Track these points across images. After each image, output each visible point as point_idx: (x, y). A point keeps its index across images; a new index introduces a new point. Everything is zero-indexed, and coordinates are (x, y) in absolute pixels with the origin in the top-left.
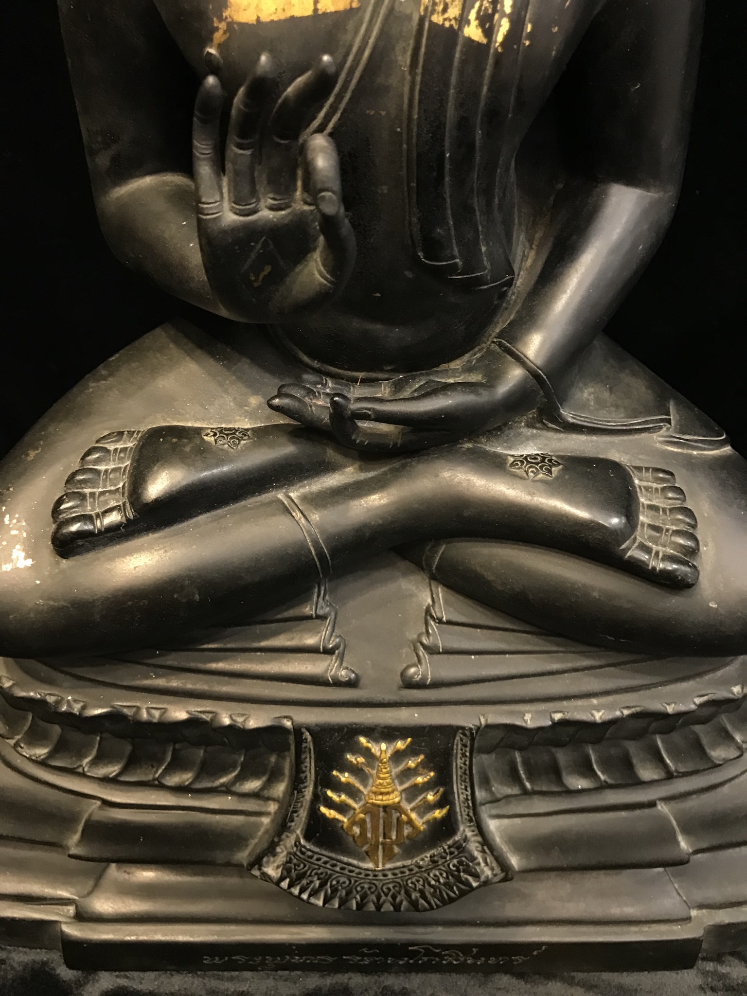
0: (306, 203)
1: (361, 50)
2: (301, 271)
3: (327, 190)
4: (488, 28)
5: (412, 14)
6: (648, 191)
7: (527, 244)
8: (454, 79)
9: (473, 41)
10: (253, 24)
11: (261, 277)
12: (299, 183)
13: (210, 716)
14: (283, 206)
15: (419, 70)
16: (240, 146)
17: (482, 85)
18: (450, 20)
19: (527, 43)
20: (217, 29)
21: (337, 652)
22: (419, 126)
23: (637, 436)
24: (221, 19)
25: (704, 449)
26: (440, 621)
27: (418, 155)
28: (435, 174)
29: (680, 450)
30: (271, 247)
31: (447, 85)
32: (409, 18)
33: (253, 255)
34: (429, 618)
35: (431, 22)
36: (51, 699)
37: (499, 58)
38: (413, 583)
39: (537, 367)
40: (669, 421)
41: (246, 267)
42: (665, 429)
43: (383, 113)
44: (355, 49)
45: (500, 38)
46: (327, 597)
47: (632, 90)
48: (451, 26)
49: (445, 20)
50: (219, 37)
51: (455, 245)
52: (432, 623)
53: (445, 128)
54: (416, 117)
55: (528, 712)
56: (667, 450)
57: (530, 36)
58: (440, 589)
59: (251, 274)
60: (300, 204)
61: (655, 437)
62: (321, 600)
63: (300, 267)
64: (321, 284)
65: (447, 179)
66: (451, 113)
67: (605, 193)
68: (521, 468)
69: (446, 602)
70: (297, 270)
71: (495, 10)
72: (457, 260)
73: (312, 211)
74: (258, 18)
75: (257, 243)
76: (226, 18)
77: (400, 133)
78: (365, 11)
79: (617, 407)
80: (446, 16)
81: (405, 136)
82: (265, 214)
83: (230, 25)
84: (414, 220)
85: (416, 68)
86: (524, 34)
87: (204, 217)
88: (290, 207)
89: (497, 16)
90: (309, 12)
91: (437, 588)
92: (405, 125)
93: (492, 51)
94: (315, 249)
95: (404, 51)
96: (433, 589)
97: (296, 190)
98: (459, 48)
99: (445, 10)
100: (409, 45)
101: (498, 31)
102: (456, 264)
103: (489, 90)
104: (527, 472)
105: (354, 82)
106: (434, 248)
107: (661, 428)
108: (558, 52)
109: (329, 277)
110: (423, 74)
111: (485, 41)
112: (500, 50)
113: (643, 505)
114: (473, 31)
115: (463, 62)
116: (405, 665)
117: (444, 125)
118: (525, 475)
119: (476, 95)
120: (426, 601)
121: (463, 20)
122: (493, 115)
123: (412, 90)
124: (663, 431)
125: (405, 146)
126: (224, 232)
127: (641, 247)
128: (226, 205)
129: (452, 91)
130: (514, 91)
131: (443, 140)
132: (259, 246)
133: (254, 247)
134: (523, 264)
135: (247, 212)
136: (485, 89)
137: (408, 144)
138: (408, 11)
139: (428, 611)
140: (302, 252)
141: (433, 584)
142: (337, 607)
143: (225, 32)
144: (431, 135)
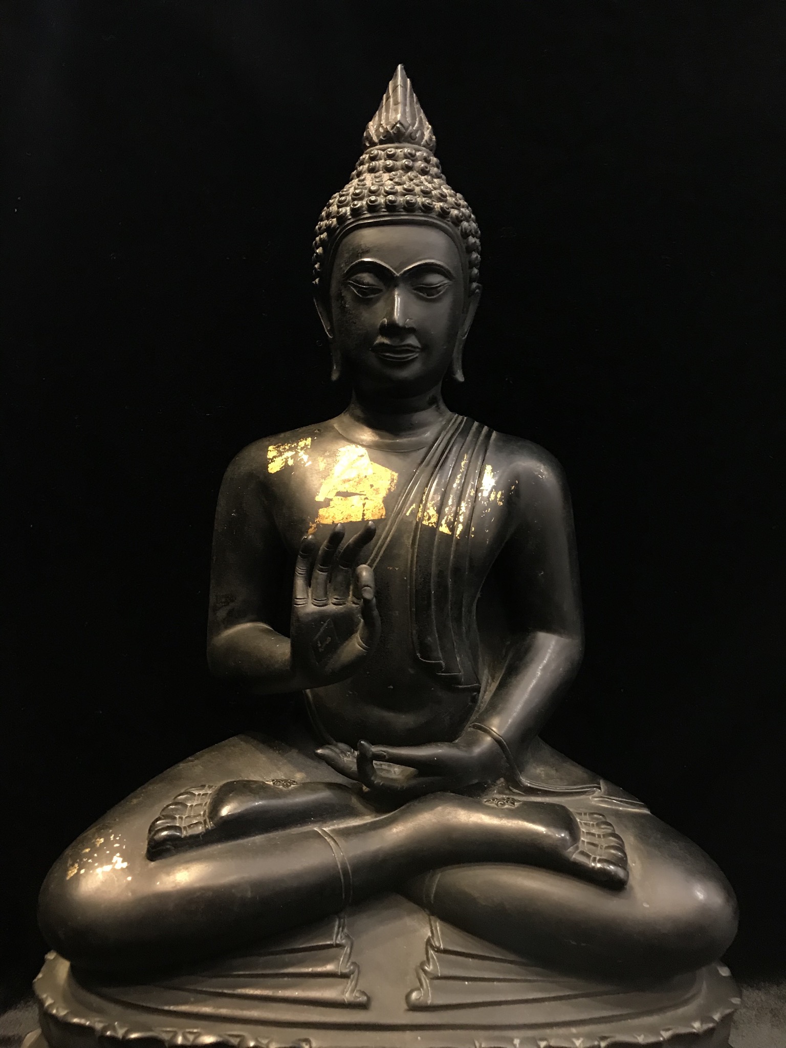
0: (354, 603)
1: (386, 538)
2: (348, 644)
3: (368, 586)
4: (453, 529)
5: (412, 521)
6: (562, 637)
7: (490, 678)
8: (435, 551)
9: (444, 533)
10: (330, 525)
11: (324, 645)
12: (351, 593)
13: (238, 1040)
14: (341, 603)
15: (416, 546)
16: (321, 570)
17: (450, 555)
18: (432, 523)
19: (473, 536)
20: (311, 527)
21: (352, 976)
22: (416, 574)
23: (577, 798)
24: (313, 523)
25: (628, 807)
26: (438, 950)
27: (416, 591)
28: (426, 602)
29: (609, 807)
30: (333, 626)
31: (431, 553)
32: (411, 523)
33: (322, 630)
34: (429, 947)
35: (422, 524)
36: (99, 1026)
37: (458, 542)
38: (416, 921)
39: (499, 735)
40: (600, 788)
41: (317, 637)
42: (597, 793)
43: (397, 569)
44: (382, 537)
45: (458, 533)
46: (346, 930)
47: (540, 575)
48: (433, 526)
49: (429, 523)
50: (311, 531)
51: (439, 651)
52: (432, 952)
53: (431, 576)
54: (415, 569)
55: (517, 1038)
56: (600, 806)
57: (474, 533)
58: (437, 924)
59: (319, 642)
60: (351, 603)
61: (590, 798)
62: (341, 929)
63: (347, 642)
64: (359, 650)
65: (433, 607)
66: (434, 569)
67: (534, 637)
68: (493, 803)
69: (442, 933)
70: (345, 644)
71: (455, 520)
72: (442, 662)
73: (357, 607)
74: (333, 521)
75: (325, 622)
76: (317, 522)
77: (406, 580)
78: (388, 520)
79: (561, 779)
80: (430, 521)
81: (408, 581)
82: (331, 608)
83: (318, 526)
84: (414, 632)
85: (415, 545)
86: (471, 531)
87: (297, 606)
88: (345, 604)
89: (456, 523)
90: (360, 520)
91: (435, 922)
92: (408, 576)
93: (454, 538)
94: (357, 632)
95: (408, 538)
96: (432, 922)
97: (349, 596)
98: (437, 536)
99: (429, 518)
100: (411, 535)
101: (457, 530)
102: (440, 664)
103: (454, 557)
104: (497, 805)
105: (382, 552)
106: (426, 650)
107: (594, 792)
108: (489, 542)
109: (364, 645)
110: (418, 548)
111: (450, 533)
112: (458, 538)
113: (583, 832)
114: (444, 529)
115: (440, 543)
116: (409, 990)
117: (430, 574)
118: (496, 806)
119: (448, 559)
120: (427, 934)
121: (438, 523)
122: (457, 571)
123: (412, 557)
124: (596, 794)
125: (409, 587)
126: (308, 614)
127: (561, 669)
128: (310, 600)
129: (434, 557)
130: (468, 559)
131: (430, 582)
132: (326, 624)
133: (323, 624)
134: (488, 688)
135: (321, 605)
136: (452, 556)
137: (411, 585)
138: (411, 520)
139: (429, 943)
140: (350, 633)
141: (432, 917)
142: (354, 939)
143: (315, 528)
144: (423, 579)
